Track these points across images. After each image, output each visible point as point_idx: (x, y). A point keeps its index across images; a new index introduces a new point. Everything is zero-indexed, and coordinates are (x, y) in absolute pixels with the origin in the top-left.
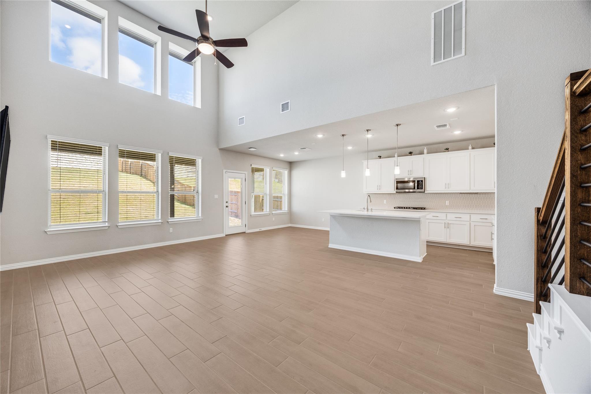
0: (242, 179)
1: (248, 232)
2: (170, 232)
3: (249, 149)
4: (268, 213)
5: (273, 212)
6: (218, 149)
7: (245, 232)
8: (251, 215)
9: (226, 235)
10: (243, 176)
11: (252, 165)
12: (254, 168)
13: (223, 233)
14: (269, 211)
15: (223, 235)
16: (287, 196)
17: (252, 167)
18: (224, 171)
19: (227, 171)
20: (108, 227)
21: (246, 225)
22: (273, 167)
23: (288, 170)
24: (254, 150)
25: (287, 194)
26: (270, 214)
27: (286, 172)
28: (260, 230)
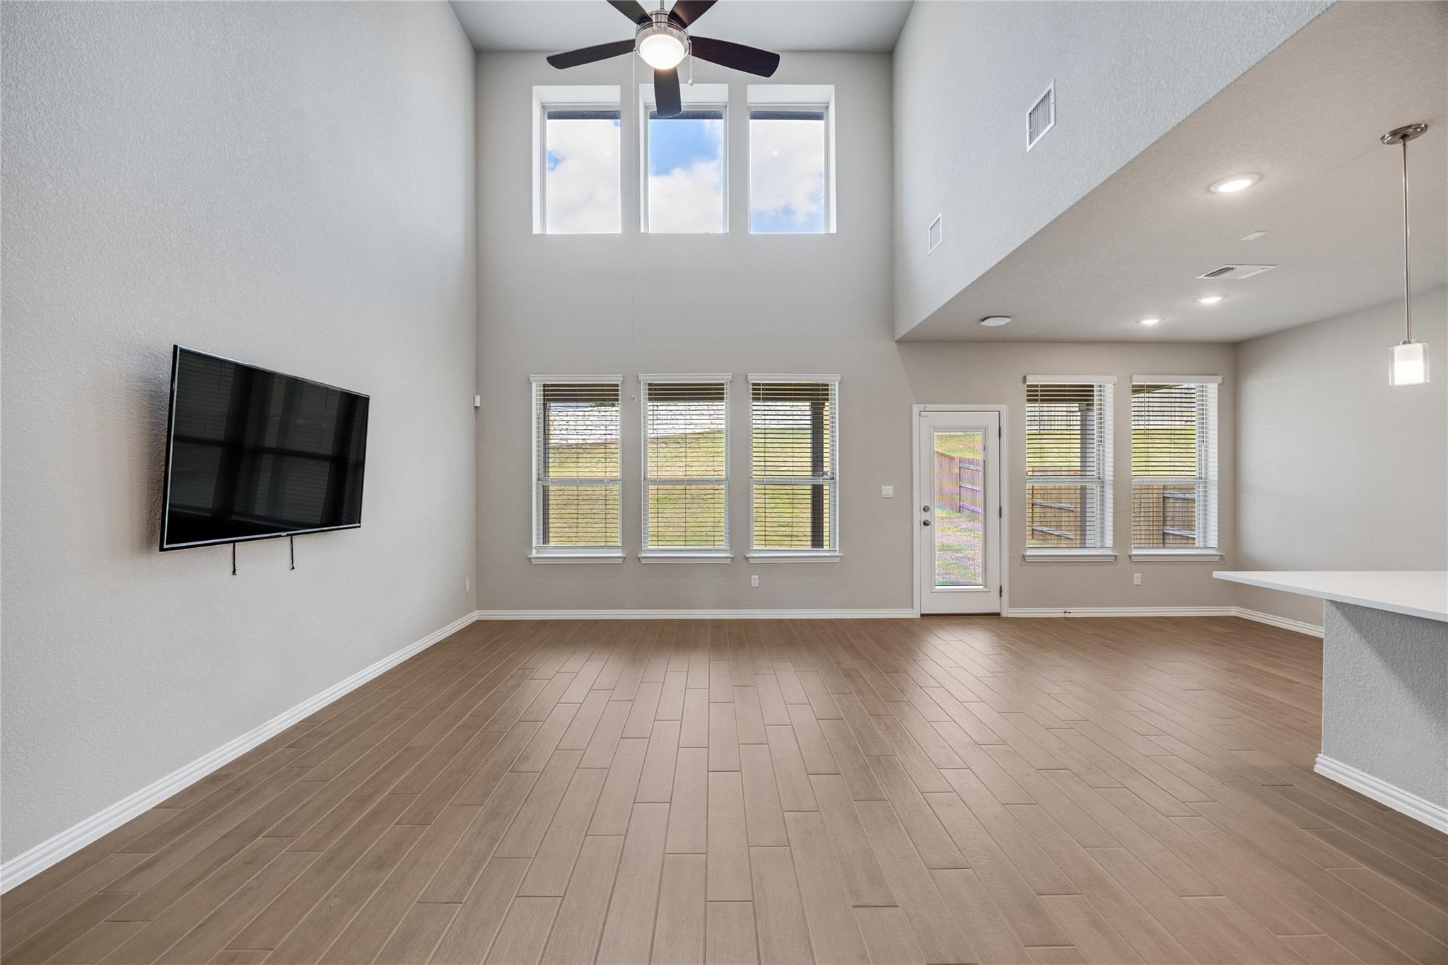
0: (985, 429)
1: (1010, 615)
2: (752, 585)
3: (984, 323)
4: (1111, 553)
5: (1135, 552)
6: (894, 343)
7: (998, 614)
8: (1024, 556)
9: (922, 615)
10: (991, 421)
11: (1029, 378)
12: (1039, 389)
13: (912, 607)
14: (1114, 545)
15: (913, 613)
16: (1216, 487)
17: (1028, 386)
18: (916, 409)
19: (927, 409)
20: (622, 560)
21: (1003, 589)
22: (1134, 376)
23: (1221, 377)
24: (1003, 323)
25: (1216, 481)
26: (1116, 556)
27: (1211, 387)
28: (1065, 612)
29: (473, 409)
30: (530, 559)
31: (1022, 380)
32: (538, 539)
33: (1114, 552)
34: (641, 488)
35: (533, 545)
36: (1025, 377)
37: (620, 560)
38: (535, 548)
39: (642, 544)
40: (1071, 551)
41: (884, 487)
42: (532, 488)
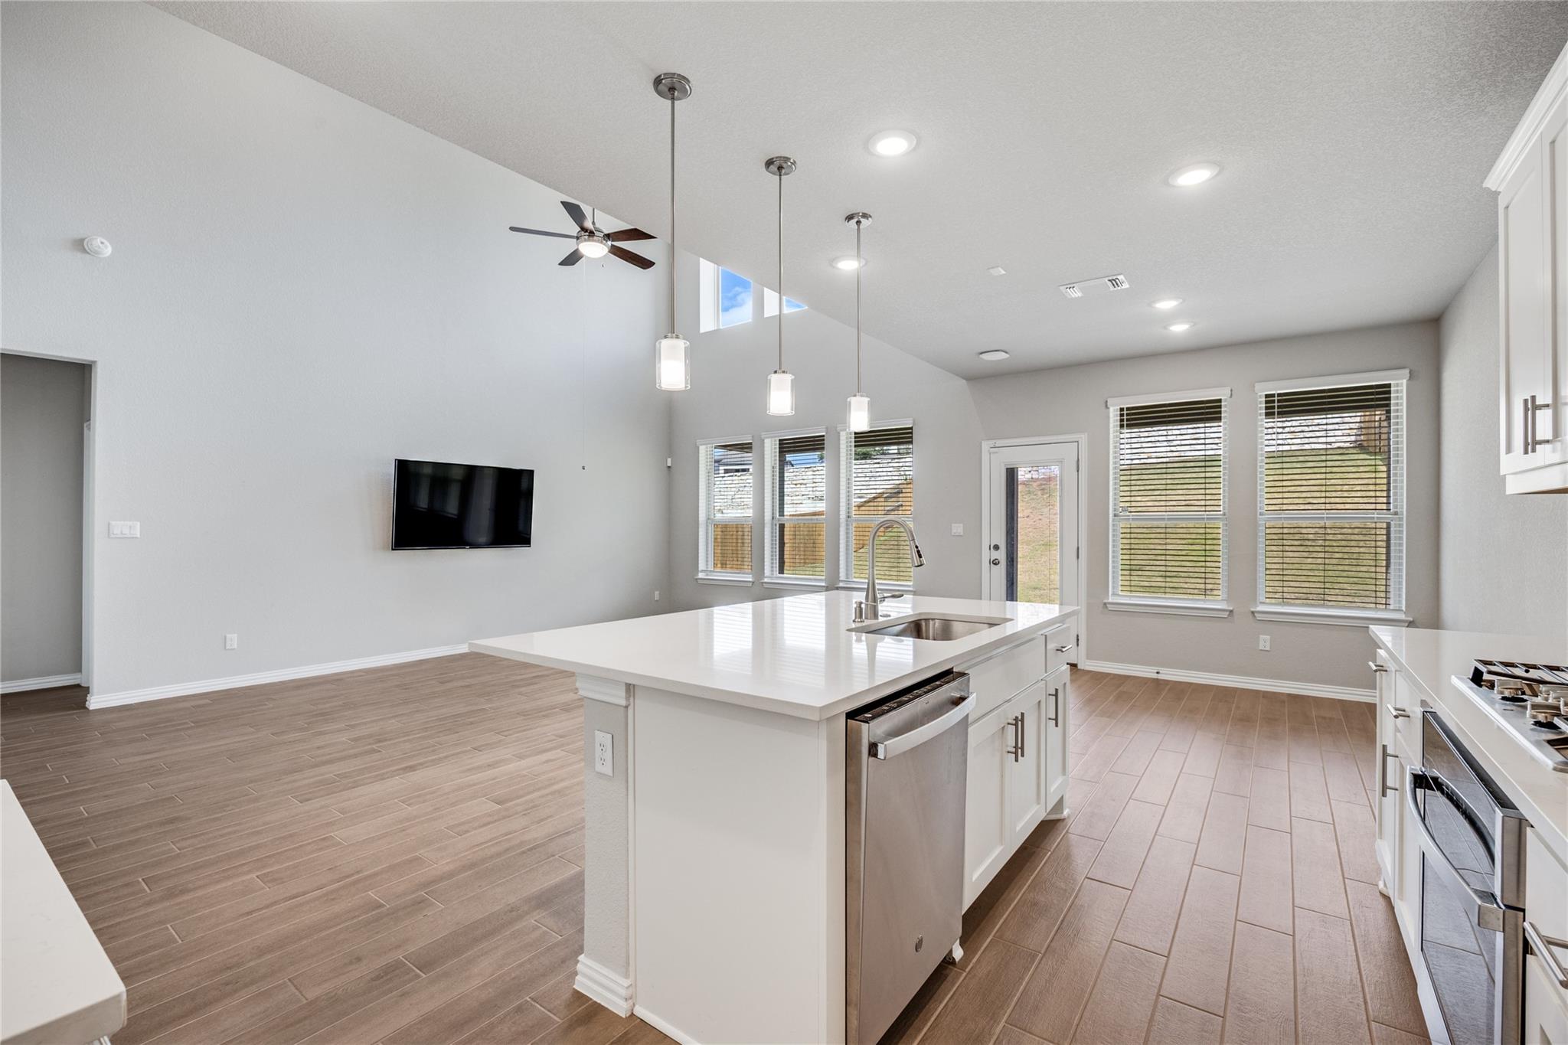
0: (1062, 462)
4: (1224, 607)
6: (965, 381)
7: (1075, 665)
8: (1105, 603)
11: (1111, 401)
12: (1125, 412)
18: (986, 446)
19: (997, 445)
20: (752, 584)
21: (1080, 638)
22: (1256, 384)
23: (1407, 371)
24: (1002, 356)
25: (1407, 516)
26: (1231, 611)
27: (1397, 385)
28: (1157, 673)
29: (666, 469)
30: (697, 579)
31: (1104, 405)
32: (707, 565)
33: (1228, 606)
34: (766, 525)
35: (700, 569)
36: (1107, 402)
37: (750, 584)
38: (702, 571)
39: (766, 571)
40: (1169, 601)
41: (953, 525)
42: (700, 526)
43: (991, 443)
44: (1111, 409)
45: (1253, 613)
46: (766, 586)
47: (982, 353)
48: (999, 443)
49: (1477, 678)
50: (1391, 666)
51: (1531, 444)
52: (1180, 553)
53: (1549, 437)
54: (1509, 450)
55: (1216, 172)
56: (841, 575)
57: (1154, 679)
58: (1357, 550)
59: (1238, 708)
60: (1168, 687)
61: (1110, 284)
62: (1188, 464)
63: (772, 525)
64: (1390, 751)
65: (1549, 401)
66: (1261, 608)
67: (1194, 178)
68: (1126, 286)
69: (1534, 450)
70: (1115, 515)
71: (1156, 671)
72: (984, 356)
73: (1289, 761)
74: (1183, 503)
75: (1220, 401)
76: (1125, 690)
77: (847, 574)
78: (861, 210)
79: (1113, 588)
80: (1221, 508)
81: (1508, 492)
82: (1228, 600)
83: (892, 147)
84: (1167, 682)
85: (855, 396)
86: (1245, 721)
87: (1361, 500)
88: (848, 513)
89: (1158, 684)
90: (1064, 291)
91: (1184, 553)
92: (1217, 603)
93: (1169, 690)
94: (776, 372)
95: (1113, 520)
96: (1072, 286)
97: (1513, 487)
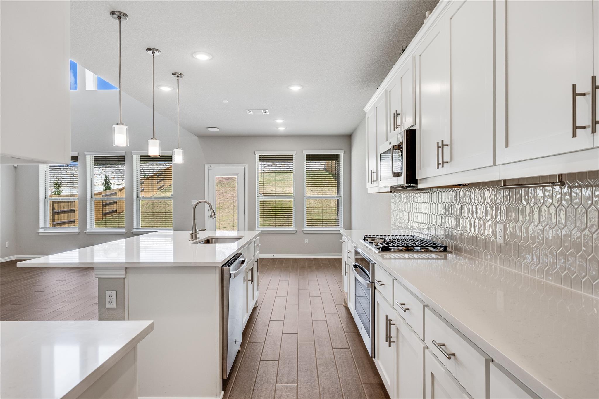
0: (238, 175)
4: (294, 230)
6: (197, 137)
10: (240, 171)
19: (211, 167)
20: (78, 233)
22: (304, 151)
23: (343, 151)
24: (217, 130)
25: (343, 197)
26: (296, 231)
27: (341, 155)
28: (273, 256)
29: (13, 169)
30: (38, 233)
31: (254, 153)
32: (45, 224)
33: (296, 229)
34: (87, 201)
35: (40, 227)
36: (255, 152)
37: (77, 234)
38: (42, 228)
39: (87, 226)
40: (277, 229)
41: (192, 201)
42: (40, 202)
43: (209, 165)
44: (256, 155)
45: (303, 231)
46: (87, 234)
47: (208, 128)
48: (213, 165)
49: (364, 239)
50: (346, 241)
51: (373, 181)
52: (270, 211)
53: (376, 180)
54: (368, 182)
55: (301, 88)
56: (134, 226)
57: (272, 258)
58: (326, 208)
59: (300, 264)
60: (277, 261)
61: (263, 112)
62: (271, 174)
63: (91, 201)
64: (346, 263)
65: (376, 171)
66: (305, 229)
67: (296, 88)
68: (268, 113)
69: (373, 183)
70: (258, 197)
71: (273, 255)
72: (209, 129)
73: (317, 278)
74: (270, 190)
75: (292, 155)
76: (264, 263)
77: (137, 225)
78: (180, 72)
79: (257, 225)
80: (293, 194)
81: (368, 192)
82: (295, 227)
83: (202, 57)
84: (277, 259)
85: (177, 149)
86: (303, 268)
87: (327, 190)
88: (138, 195)
89: (274, 260)
90: (247, 112)
91: (271, 210)
92: (292, 228)
93: (278, 261)
94: (152, 139)
95: (257, 198)
96: (251, 110)
97: (369, 191)
